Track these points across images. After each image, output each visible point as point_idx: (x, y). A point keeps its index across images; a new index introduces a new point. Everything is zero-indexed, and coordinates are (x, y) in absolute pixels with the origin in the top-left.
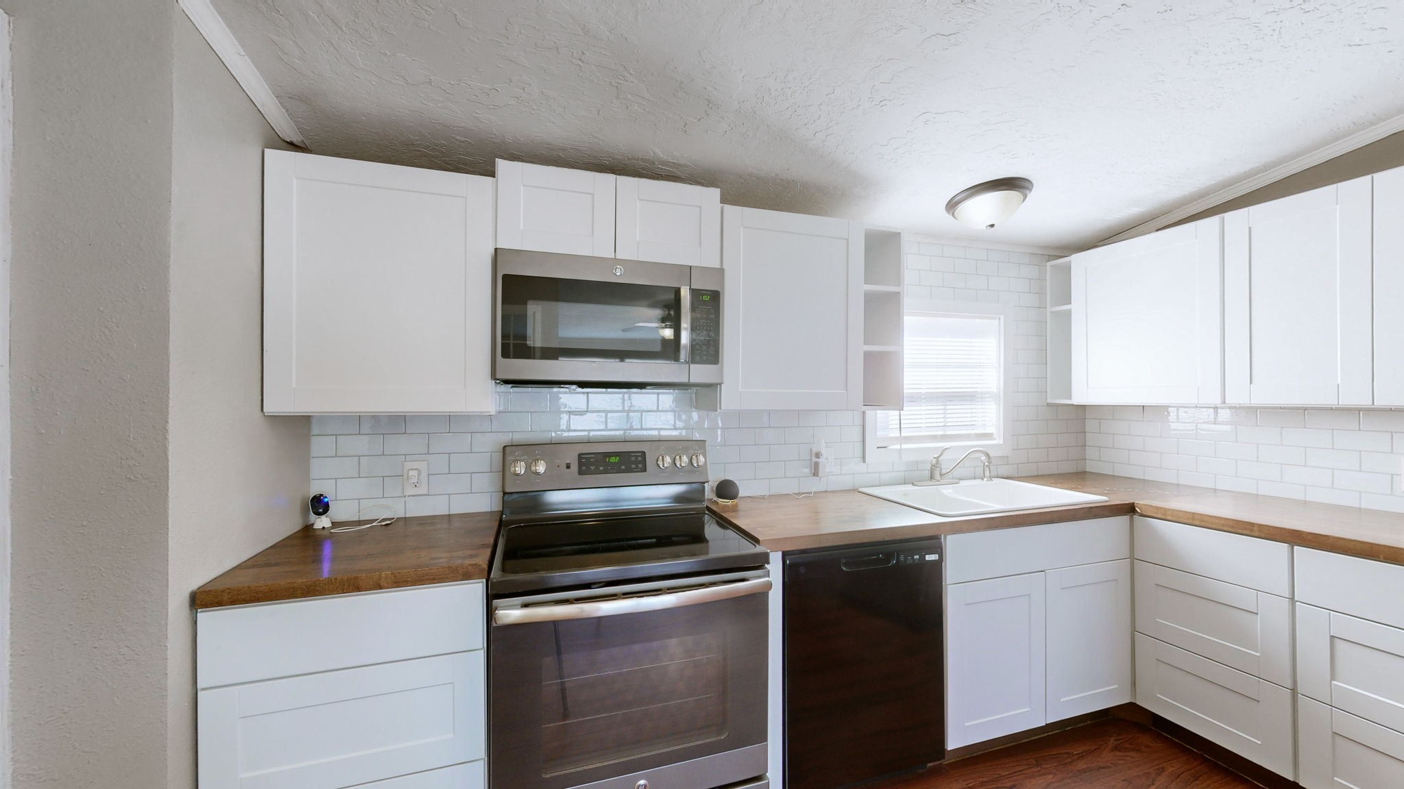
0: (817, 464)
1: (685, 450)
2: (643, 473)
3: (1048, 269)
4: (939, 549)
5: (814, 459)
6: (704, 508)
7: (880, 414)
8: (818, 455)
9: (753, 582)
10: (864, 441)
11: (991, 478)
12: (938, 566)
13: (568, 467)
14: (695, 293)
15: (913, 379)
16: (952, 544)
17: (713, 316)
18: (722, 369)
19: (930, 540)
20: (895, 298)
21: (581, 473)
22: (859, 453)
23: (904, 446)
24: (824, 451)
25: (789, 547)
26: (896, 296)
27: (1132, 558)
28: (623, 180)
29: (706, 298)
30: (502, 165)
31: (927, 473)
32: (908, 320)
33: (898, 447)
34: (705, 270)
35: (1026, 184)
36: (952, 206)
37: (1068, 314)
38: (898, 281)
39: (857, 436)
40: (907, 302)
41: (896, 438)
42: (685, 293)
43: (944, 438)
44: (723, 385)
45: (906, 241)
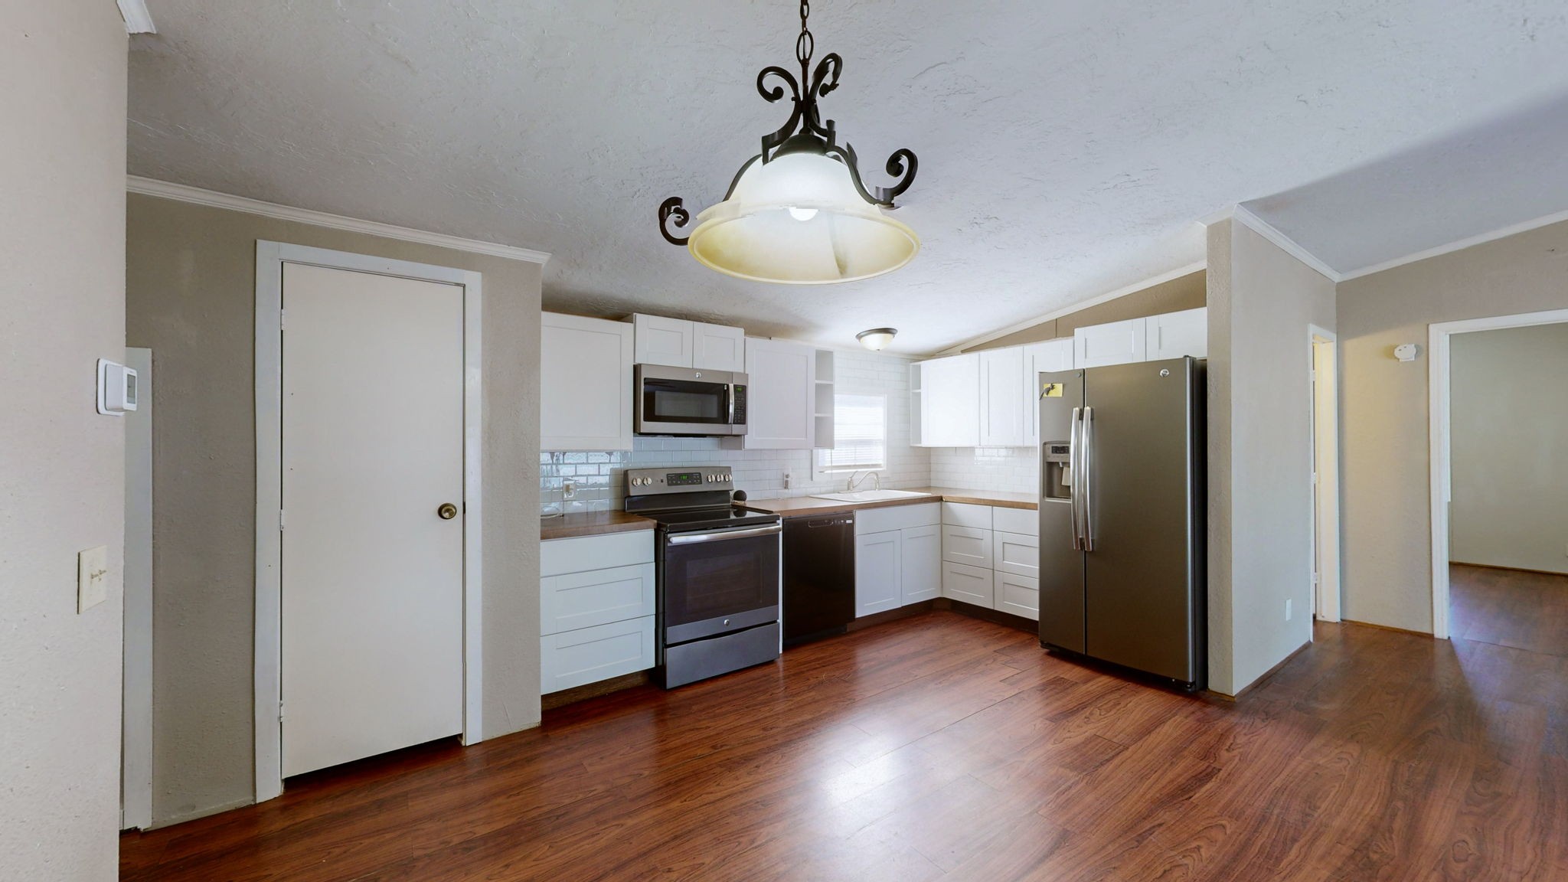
0: (787, 482)
1: (721, 472)
2: (700, 485)
3: (911, 367)
4: (852, 518)
5: (785, 479)
6: (728, 507)
7: (820, 451)
8: (787, 476)
9: (773, 527)
10: (812, 468)
11: (879, 489)
12: (852, 526)
13: (662, 481)
14: (735, 387)
15: (840, 432)
16: (859, 515)
17: (742, 399)
18: (747, 427)
19: (848, 512)
20: (830, 387)
21: (669, 485)
22: (809, 475)
23: (834, 471)
24: (791, 474)
25: (787, 516)
26: (831, 386)
27: (942, 524)
28: (696, 324)
29: (739, 389)
30: (640, 318)
31: (846, 487)
32: (837, 397)
33: (830, 472)
34: (739, 374)
35: (894, 331)
36: (859, 337)
37: (919, 394)
38: (832, 377)
39: (808, 465)
40: (836, 387)
41: (829, 467)
42: (731, 386)
43: (855, 466)
44: (746, 436)
45: (835, 354)
